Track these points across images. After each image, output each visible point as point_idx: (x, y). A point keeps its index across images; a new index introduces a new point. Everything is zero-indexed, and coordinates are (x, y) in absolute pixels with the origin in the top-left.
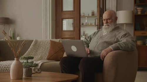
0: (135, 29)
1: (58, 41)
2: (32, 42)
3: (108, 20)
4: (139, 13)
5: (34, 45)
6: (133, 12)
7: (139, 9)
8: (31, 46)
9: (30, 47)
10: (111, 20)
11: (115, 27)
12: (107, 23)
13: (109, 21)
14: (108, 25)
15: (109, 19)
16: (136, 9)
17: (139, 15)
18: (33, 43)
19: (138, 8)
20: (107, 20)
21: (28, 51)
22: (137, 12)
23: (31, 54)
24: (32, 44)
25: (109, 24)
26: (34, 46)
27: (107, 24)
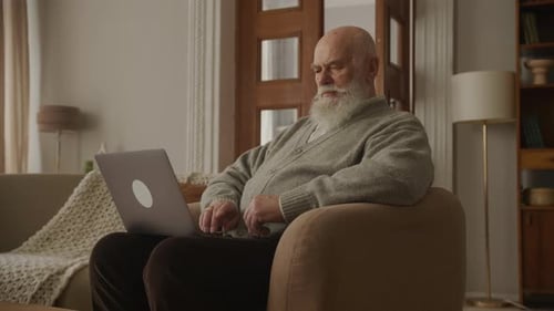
0: (524, 144)
1: (185, 181)
2: (79, 181)
3: (334, 71)
4: (539, 80)
5: (83, 193)
6: (515, 77)
7: (538, 66)
8: (71, 199)
9: (67, 200)
10: (344, 71)
11: (368, 101)
12: (327, 81)
13: (336, 74)
14: (334, 93)
15: (339, 65)
16: (526, 65)
17: (539, 89)
18: (80, 184)
19: (533, 62)
20: (328, 68)
21: (56, 217)
22: (532, 76)
23: (66, 230)
24: (76, 190)
25: (335, 88)
26: (82, 199)
27: (326, 88)
